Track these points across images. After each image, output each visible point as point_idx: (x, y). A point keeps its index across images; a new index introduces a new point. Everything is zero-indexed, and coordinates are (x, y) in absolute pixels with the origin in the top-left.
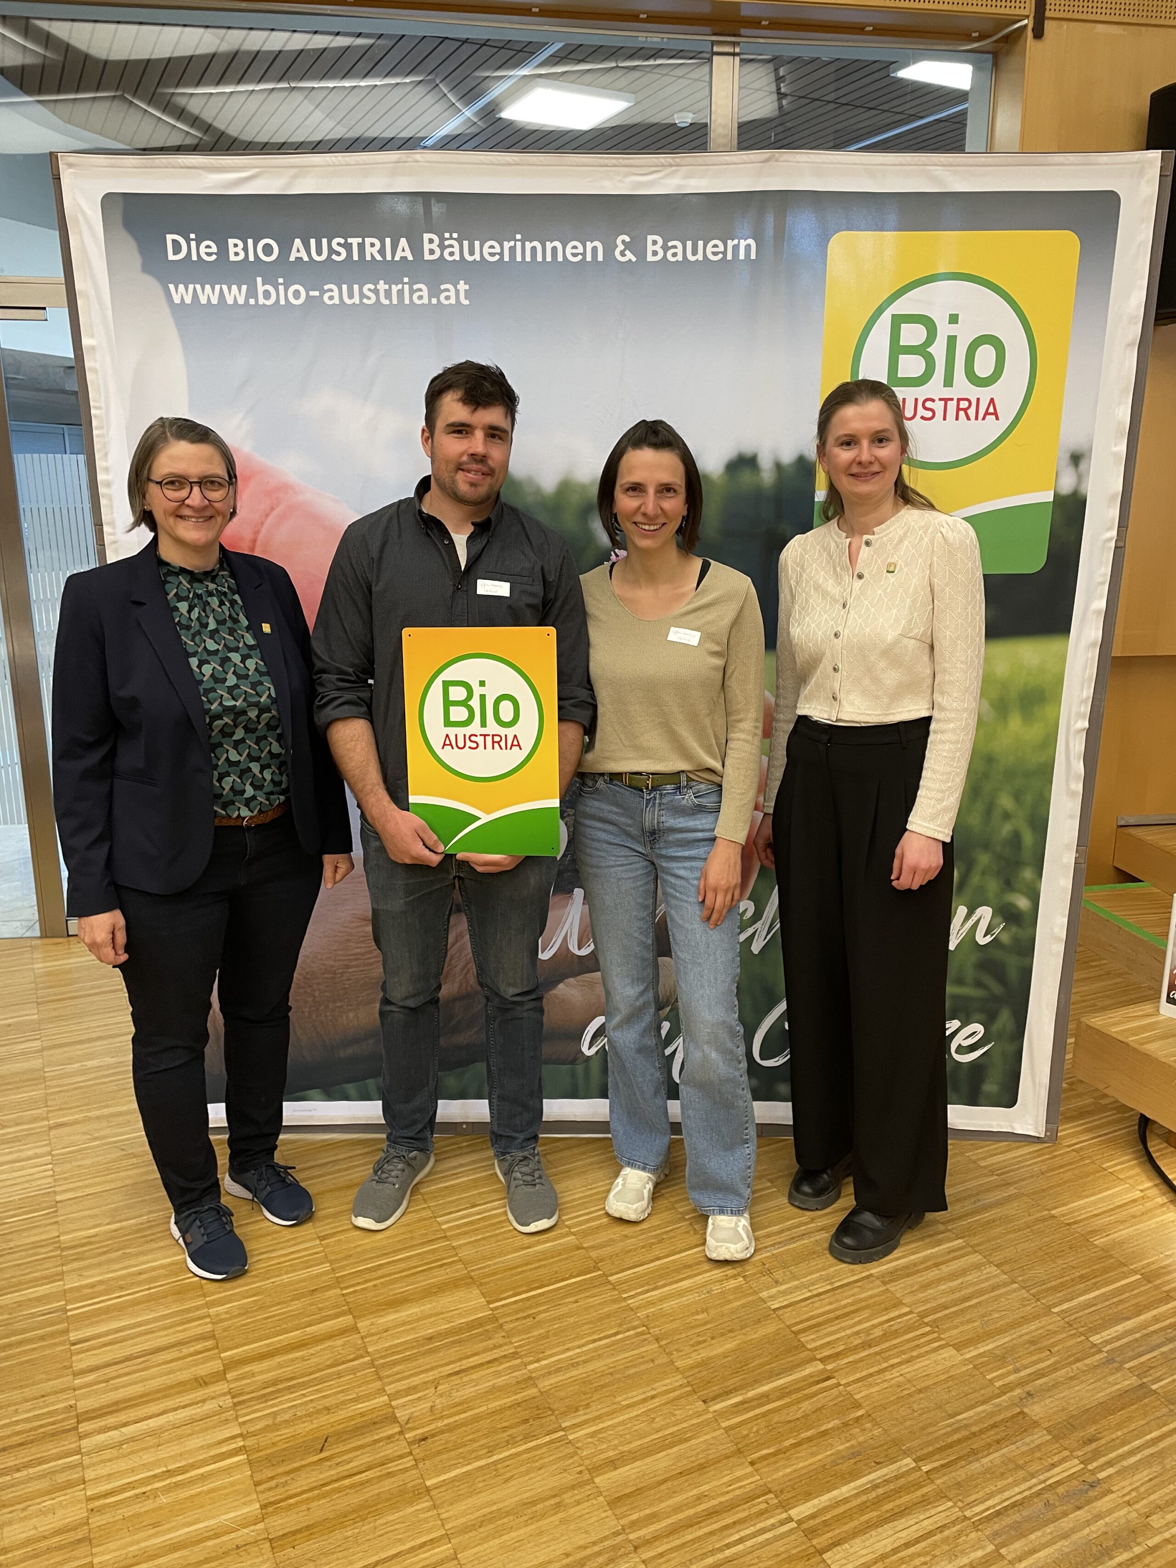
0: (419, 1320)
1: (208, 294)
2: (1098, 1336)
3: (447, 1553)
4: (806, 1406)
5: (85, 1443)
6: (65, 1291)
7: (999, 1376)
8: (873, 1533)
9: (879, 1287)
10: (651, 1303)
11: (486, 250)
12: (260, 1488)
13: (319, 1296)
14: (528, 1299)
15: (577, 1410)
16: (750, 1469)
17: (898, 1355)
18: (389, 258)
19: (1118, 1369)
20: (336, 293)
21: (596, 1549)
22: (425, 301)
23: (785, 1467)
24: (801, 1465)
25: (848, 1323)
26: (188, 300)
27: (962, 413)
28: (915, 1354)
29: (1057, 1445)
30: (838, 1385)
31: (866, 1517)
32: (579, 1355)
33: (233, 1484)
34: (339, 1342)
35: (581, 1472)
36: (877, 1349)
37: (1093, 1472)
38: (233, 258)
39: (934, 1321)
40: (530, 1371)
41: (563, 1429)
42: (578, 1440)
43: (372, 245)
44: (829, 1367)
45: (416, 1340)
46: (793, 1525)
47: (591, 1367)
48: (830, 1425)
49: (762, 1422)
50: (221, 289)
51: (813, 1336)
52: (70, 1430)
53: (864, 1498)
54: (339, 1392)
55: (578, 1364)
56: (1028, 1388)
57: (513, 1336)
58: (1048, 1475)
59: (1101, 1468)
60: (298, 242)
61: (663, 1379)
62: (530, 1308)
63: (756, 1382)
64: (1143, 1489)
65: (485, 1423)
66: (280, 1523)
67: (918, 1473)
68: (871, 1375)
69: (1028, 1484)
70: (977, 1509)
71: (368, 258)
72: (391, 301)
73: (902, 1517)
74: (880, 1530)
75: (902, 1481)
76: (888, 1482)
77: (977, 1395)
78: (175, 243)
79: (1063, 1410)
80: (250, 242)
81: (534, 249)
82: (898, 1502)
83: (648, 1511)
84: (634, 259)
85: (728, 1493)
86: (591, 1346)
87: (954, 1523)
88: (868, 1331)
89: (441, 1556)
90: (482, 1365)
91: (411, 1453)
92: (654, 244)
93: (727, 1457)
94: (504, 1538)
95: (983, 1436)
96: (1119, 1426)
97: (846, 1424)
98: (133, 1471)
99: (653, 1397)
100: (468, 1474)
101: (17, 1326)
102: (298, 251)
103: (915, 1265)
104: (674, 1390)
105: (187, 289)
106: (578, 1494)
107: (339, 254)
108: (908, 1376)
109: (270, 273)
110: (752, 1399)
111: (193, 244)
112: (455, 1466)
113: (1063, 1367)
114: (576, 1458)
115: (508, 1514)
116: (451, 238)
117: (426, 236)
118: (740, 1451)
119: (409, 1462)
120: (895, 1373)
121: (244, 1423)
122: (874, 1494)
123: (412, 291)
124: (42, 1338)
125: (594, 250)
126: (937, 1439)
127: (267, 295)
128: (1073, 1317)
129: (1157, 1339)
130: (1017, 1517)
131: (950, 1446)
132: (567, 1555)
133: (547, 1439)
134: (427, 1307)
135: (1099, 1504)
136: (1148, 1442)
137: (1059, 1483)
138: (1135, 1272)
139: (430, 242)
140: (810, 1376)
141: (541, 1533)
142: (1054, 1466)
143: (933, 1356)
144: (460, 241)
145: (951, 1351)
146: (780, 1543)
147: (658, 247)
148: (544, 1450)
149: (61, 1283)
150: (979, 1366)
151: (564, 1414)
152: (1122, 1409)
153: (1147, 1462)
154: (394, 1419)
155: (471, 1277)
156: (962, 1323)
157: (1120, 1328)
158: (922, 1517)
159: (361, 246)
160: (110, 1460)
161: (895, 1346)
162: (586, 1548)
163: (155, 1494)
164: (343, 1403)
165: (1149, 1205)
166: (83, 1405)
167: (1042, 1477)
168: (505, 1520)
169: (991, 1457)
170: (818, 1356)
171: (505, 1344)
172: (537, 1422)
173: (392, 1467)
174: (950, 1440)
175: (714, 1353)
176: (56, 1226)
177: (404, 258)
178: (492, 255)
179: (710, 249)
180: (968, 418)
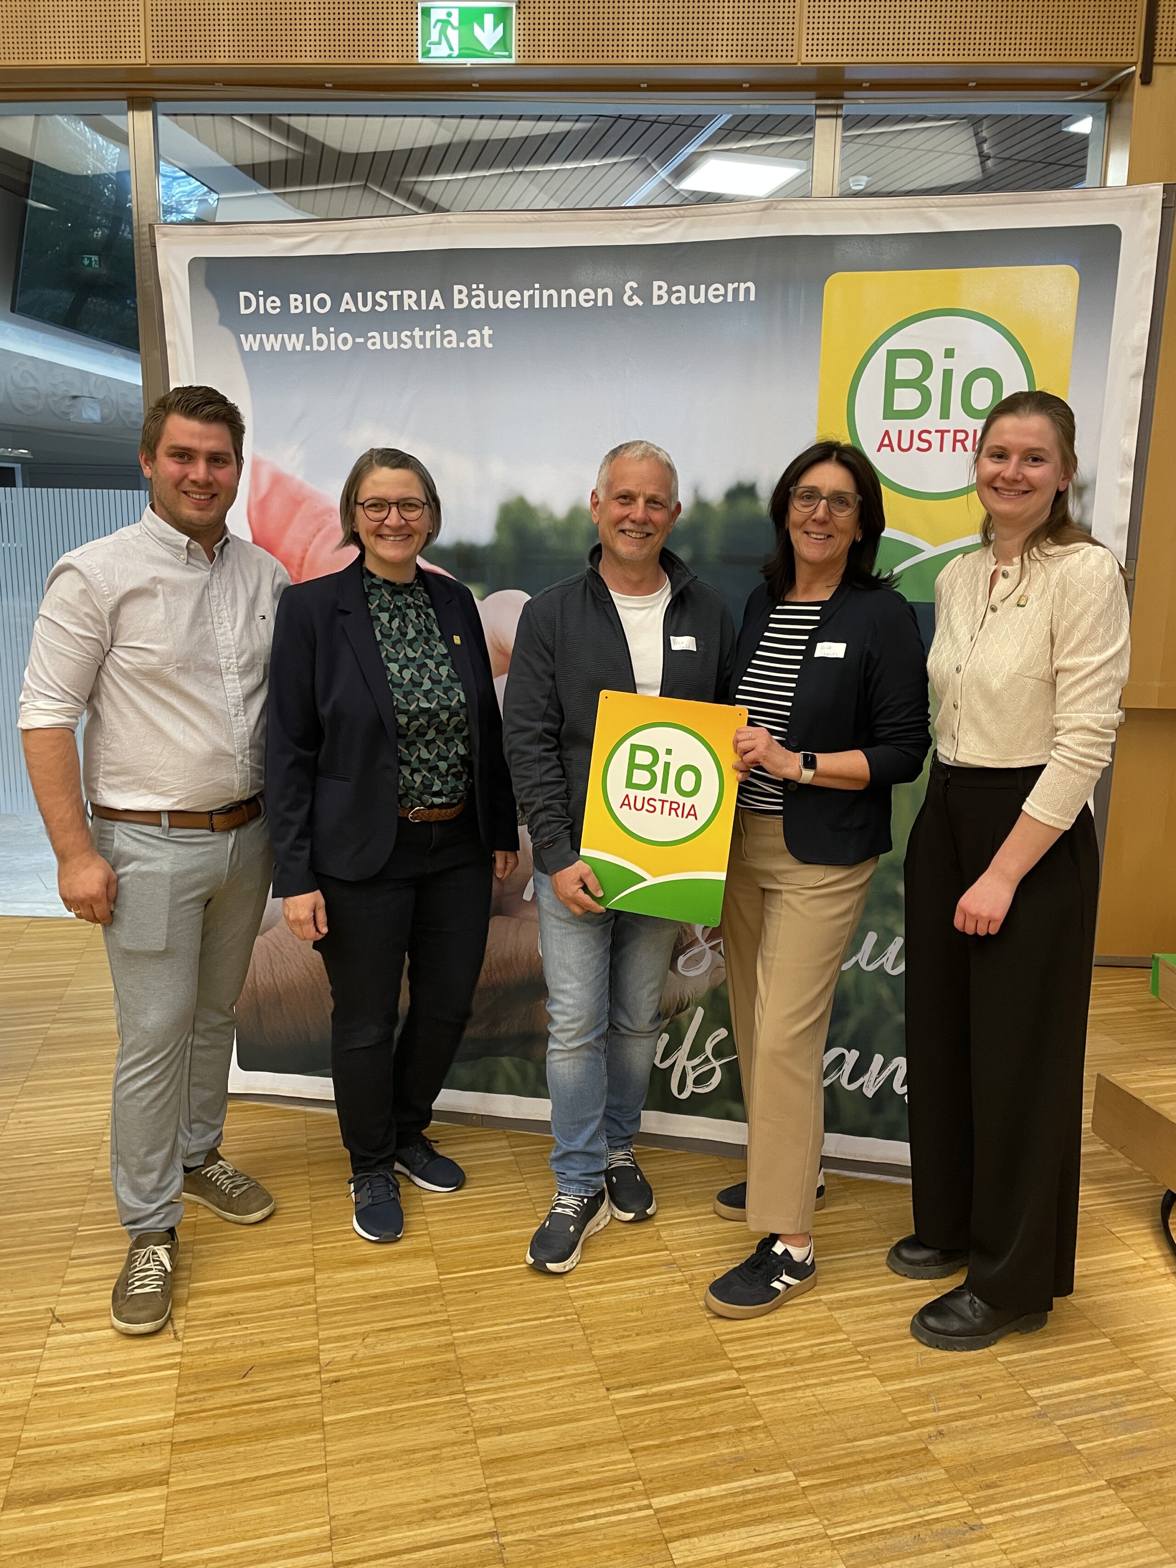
0: (371, 1280)
1: (272, 343)
2: (1039, 1390)
3: (320, 1481)
4: (706, 1409)
5: (50, 1340)
6: (82, 1215)
7: (912, 1412)
8: (727, 1533)
9: (823, 1312)
10: (591, 1295)
11: (508, 299)
12: (179, 1399)
13: (291, 1248)
14: (477, 1276)
15: (484, 1377)
16: (630, 1456)
17: (819, 1376)
18: (424, 307)
19: (1046, 1425)
20: (378, 340)
21: (456, 1500)
22: (454, 345)
23: (663, 1459)
24: (679, 1460)
25: (778, 1340)
26: (256, 348)
27: (958, 445)
28: (835, 1378)
29: (950, 1485)
30: (747, 1394)
31: (726, 1518)
32: (505, 1331)
33: (159, 1392)
34: (293, 1289)
35: (467, 1432)
36: (798, 1368)
37: (979, 1517)
38: (293, 311)
39: (869, 1351)
40: (455, 1338)
41: (465, 1393)
42: (474, 1404)
43: (410, 297)
44: (743, 1377)
45: (362, 1297)
46: (651, 1512)
47: (511, 1343)
48: (723, 1429)
49: (657, 1416)
50: (283, 338)
51: (738, 1348)
52: (42, 1328)
53: (730, 1500)
54: (278, 1331)
55: (501, 1338)
56: (942, 1427)
57: (451, 1305)
58: (929, 1510)
59: (990, 1514)
60: (347, 296)
61: (576, 1363)
62: (475, 1284)
63: (665, 1379)
64: (1027, 1541)
65: (396, 1376)
66: (185, 1431)
67: (794, 1487)
68: (783, 1391)
69: (904, 1516)
70: (842, 1530)
71: (406, 308)
72: (424, 345)
73: (761, 1523)
74: (735, 1531)
75: (774, 1492)
76: (760, 1489)
77: (884, 1425)
78: (247, 299)
79: (970, 1454)
80: (308, 296)
81: (550, 297)
82: (763, 1510)
83: (516, 1476)
84: (641, 303)
85: (598, 1473)
86: (519, 1325)
87: (812, 1538)
88: (795, 1351)
89: (313, 1482)
90: (413, 1326)
91: (320, 1391)
92: (659, 288)
93: (610, 1441)
94: (375, 1476)
95: (876, 1464)
96: (1025, 1478)
97: (738, 1431)
98: (81, 1368)
99: (559, 1378)
100: (364, 1417)
101: (33, 1238)
102: (347, 304)
103: (869, 1297)
104: (582, 1375)
105: (255, 338)
106: (457, 1450)
107: (381, 305)
108: (820, 1397)
109: (322, 322)
110: (655, 1394)
111: (261, 299)
112: (356, 1408)
113: (987, 1414)
114: (468, 1419)
115: (386, 1456)
116: (478, 289)
117: (456, 288)
118: (624, 1438)
119: (316, 1398)
120: (808, 1392)
121: (187, 1344)
122: (741, 1498)
123: (443, 337)
124: (49, 1251)
125: (605, 295)
126: (826, 1459)
127: (320, 342)
128: (1017, 1369)
129: (1100, 1402)
130: (881, 1544)
131: (837, 1468)
132: (427, 1501)
133: (448, 1398)
134: (382, 1270)
135: (973, 1546)
136: (1051, 1497)
137: (937, 1520)
138: (1105, 1335)
139: (459, 292)
140: (721, 1382)
141: (409, 1479)
142: (939, 1503)
143: (854, 1383)
144: (486, 292)
145: (875, 1381)
146: (630, 1526)
147: (663, 292)
148: (442, 1407)
150: (898, 1399)
151: (471, 1379)
152: (1035, 1462)
153: (1041, 1517)
154: (316, 1360)
155: (433, 1250)
156: (897, 1358)
157: (1065, 1386)
158: (781, 1527)
159: (400, 298)
160: (65, 1357)
161: (818, 1369)
162: (446, 1497)
163: (93, 1390)
164: (278, 1340)
165: (1150, 1273)
166: (60, 1310)
167: (922, 1512)
168: (383, 1461)
169: (875, 1485)
170: (737, 1366)
171: (440, 1312)
172: (444, 1383)
173: (299, 1400)
174: (839, 1462)
175: (635, 1347)
176: (93, 1162)
177: (437, 308)
178: (513, 302)
179: (711, 292)
180: (965, 450)
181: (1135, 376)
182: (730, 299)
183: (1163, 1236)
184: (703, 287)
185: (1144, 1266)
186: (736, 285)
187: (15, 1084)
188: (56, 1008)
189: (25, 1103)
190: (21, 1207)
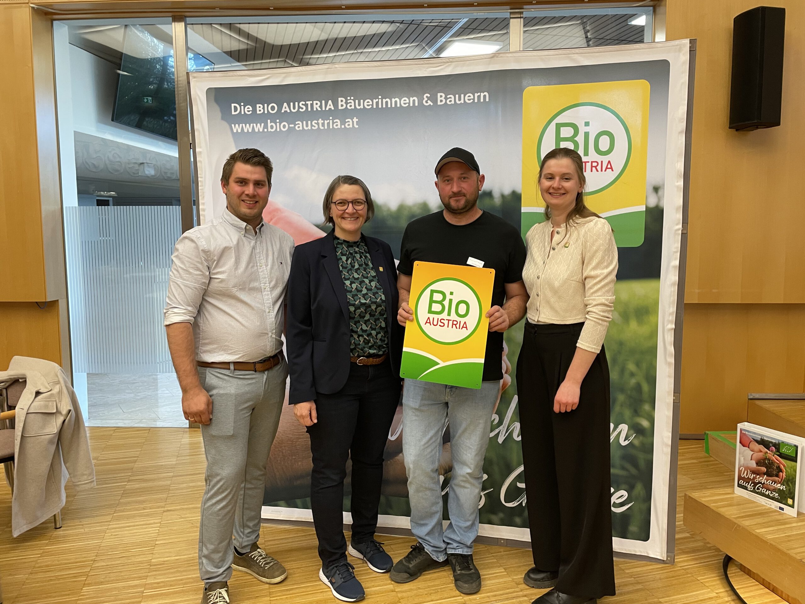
1: (248, 128)
6: (146, 584)
11: (366, 104)
18: (324, 109)
20: (301, 125)
22: (339, 127)
26: (239, 131)
27: (594, 169)
38: (258, 112)
43: (317, 104)
50: (253, 125)
60: (285, 104)
71: (315, 109)
72: (324, 127)
78: (235, 107)
80: (266, 105)
81: (387, 102)
84: (432, 104)
92: (441, 97)
101: (120, 597)
102: (285, 108)
105: (239, 126)
107: (302, 108)
109: (273, 118)
111: (242, 107)
116: (350, 99)
117: (340, 99)
123: (333, 123)
125: (414, 101)
127: (272, 127)
139: (341, 101)
144: (354, 100)
147: (443, 98)
149: (145, 580)
159: (312, 105)
165: (719, 601)
176: (151, 555)
177: (330, 109)
178: (368, 105)
179: (466, 98)
180: (597, 171)
181: (681, 132)
182: (476, 101)
183: (725, 581)
184: (462, 96)
185: (717, 597)
186: (479, 94)
187: (109, 514)
188: (130, 474)
189: (114, 525)
190: (113, 580)
